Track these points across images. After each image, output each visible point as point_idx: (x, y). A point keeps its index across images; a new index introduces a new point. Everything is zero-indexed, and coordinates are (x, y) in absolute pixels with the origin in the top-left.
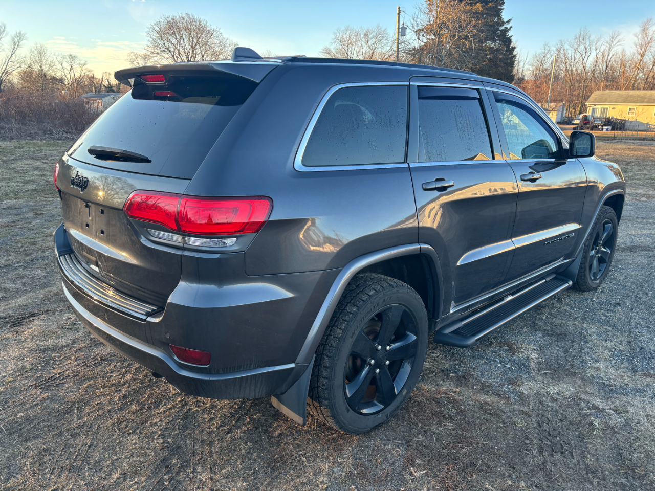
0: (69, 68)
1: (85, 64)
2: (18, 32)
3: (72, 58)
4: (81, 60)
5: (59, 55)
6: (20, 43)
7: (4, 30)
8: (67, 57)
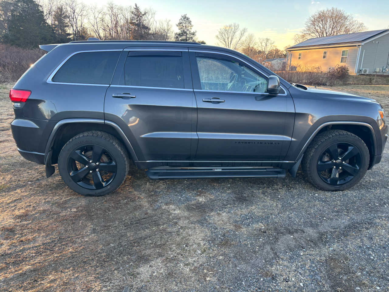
0: (265, 46)
1: (273, 43)
2: (244, 28)
3: (267, 40)
4: (272, 41)
5: (261, 39)
6: (244, 34)
7: (238, 28)
8: (265, 40)
